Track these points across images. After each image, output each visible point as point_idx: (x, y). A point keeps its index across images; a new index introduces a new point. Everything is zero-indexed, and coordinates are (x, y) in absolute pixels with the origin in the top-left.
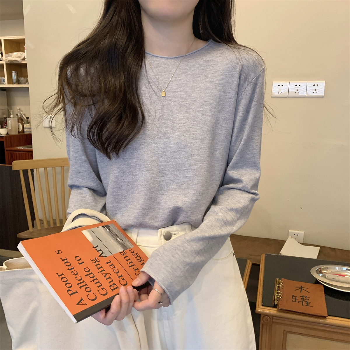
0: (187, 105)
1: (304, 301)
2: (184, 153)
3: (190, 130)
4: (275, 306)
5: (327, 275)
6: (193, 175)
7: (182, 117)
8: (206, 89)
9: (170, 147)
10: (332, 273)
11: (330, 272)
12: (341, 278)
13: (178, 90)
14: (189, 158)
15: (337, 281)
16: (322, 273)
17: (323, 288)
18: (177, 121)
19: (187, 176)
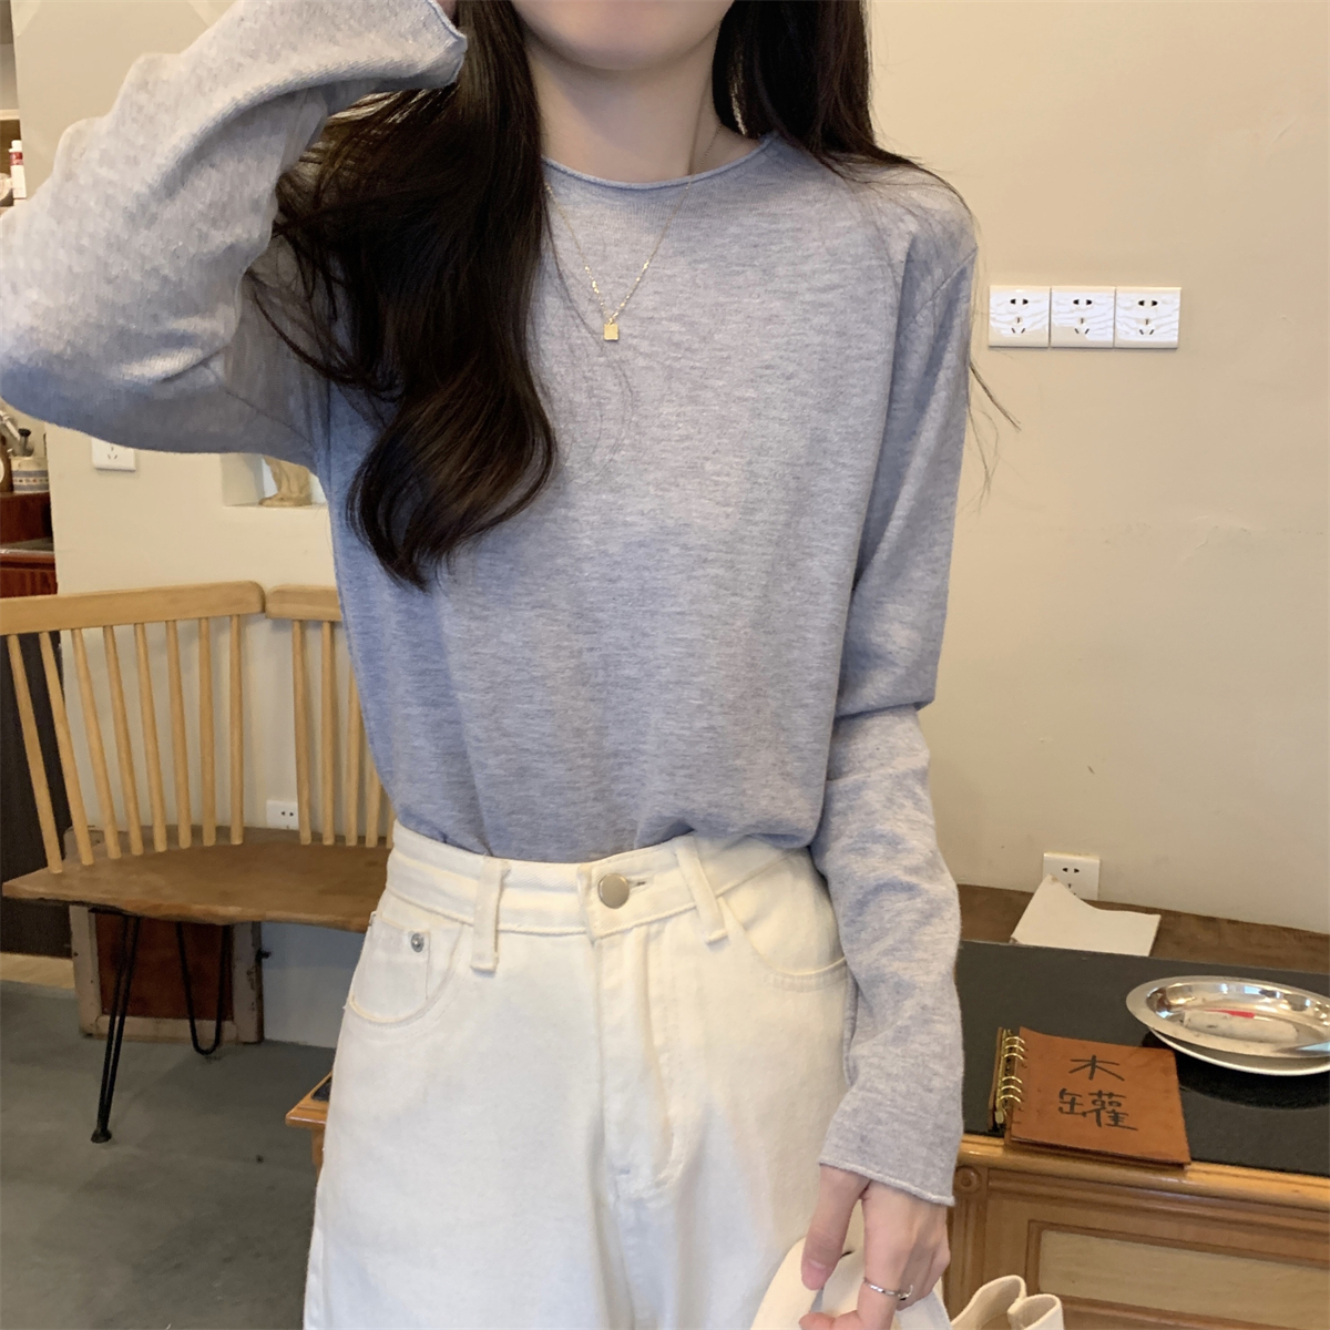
0: (696, 372)
1: (1104, 1108)
2: (674, 550)
3: (702, 467)
4: (996, 1131)
5: (1188, 1015)
6: (703, 635)
7: (672, 414)
8: (769, 320)
9: (625, 524)
10: (1206, 1006)
11: (1199, 1002)
12: (1239, 1025)
13: (663, 314)
14: (693, 570)
15: (1224, 1035)
16: (1169, 1007)
17: (1172, 1061)
18: (654, 429)
19: (680, 636)
